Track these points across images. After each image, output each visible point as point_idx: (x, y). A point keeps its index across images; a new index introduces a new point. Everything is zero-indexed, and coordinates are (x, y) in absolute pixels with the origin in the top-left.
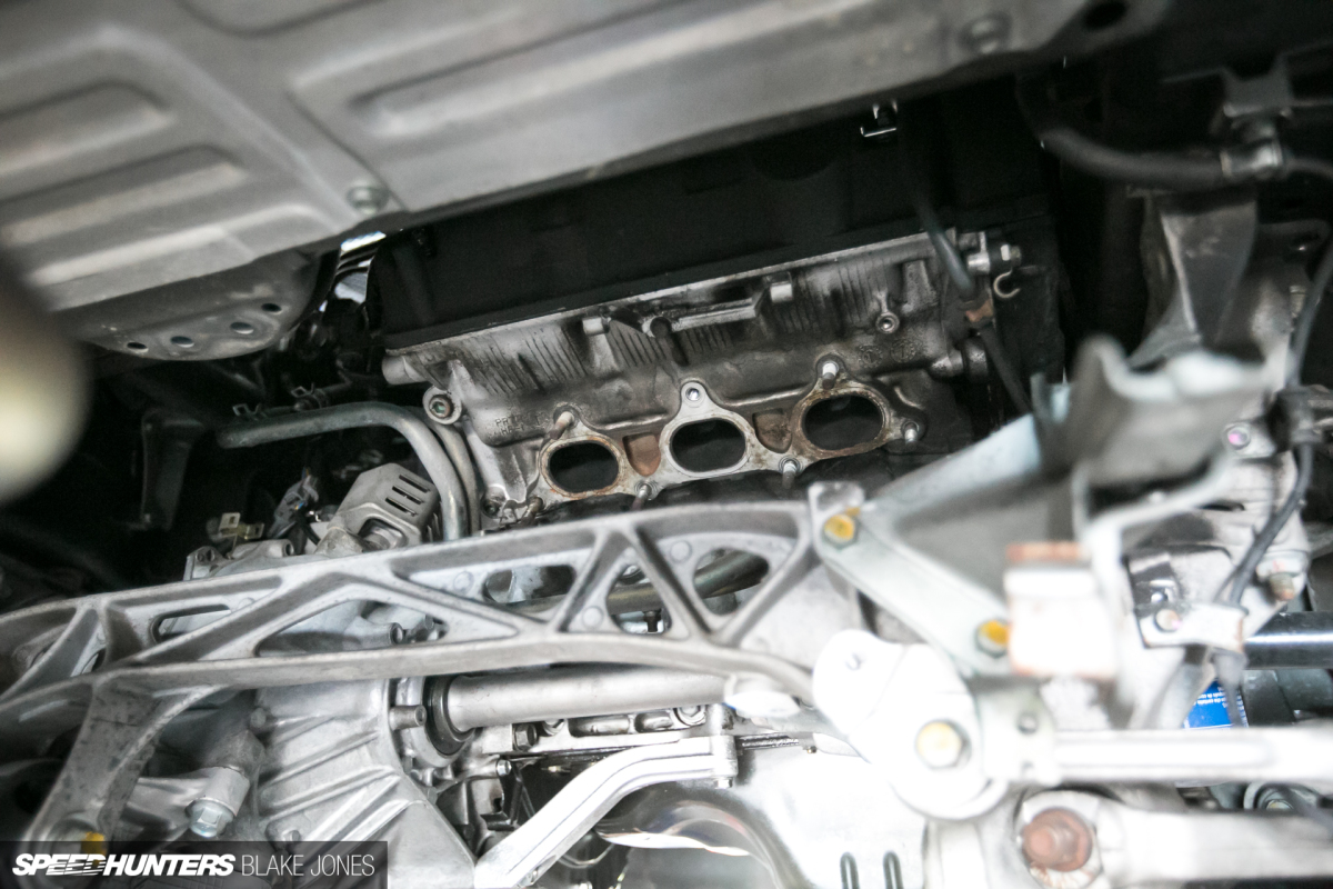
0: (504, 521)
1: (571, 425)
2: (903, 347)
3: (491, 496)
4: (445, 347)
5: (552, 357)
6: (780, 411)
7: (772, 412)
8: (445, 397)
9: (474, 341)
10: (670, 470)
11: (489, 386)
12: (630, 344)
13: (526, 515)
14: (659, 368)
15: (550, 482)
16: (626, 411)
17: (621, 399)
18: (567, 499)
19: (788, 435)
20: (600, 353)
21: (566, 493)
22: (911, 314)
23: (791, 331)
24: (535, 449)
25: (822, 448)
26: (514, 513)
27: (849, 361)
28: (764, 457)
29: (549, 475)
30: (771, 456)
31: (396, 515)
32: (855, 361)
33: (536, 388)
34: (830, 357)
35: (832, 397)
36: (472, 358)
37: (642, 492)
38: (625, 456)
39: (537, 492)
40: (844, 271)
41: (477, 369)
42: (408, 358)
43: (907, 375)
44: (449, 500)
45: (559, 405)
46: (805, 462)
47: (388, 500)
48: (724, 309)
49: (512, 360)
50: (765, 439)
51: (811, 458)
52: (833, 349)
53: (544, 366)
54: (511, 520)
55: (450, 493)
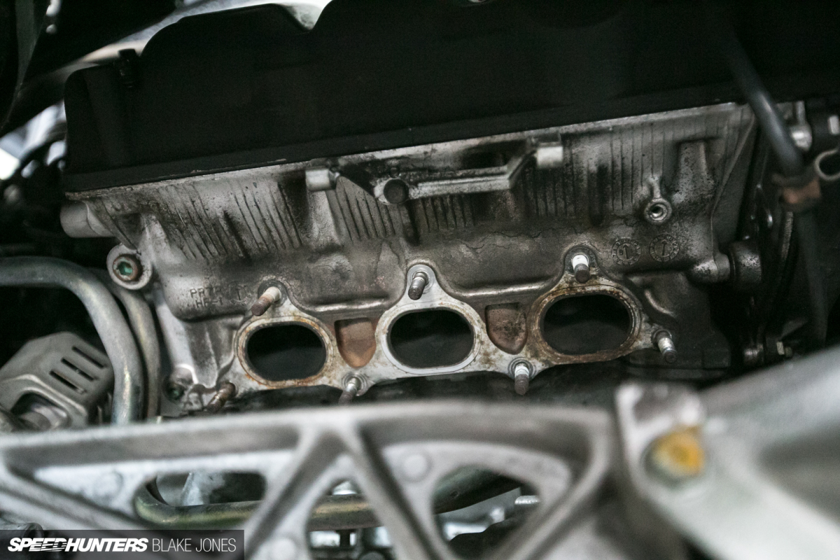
0: (188, 407)
1: (276, 303)
2: (665, 243)
3: (176, 377)
4: (137, 194)
5: (264, 220)
6: (515, 306)
7: (506, 306)
8: (133, 257)
9: (172, 190)
10: (384, 364)
11: (186, 248)
12: (356, 211)
13: (214, 402)
14: (385, 245)
15: (246, 366)
16: (341, 292)
17: (338, 277)
18: (264, 387)
19: (522, 335)
20: (319, 221)
21: (262, 381)
22: (682, 204)
23: (542, 212)
24: (233, 328)
25: (560, 351)
26: (200, 399)
27: (602, 254)
28: (493, 357)
29: (245, 358)
30: (501, 356)
31: (60, 390)
32: (608, 256)
33: (241, 255)
34: (581, 249)
35: (578, 293)
36: (169, 212)
37: (350, 386)
38: (335, 343)
39: (230, 377)
40: (617, 144)
41: (175, 226)
42: (92, 205)
43: (663, 277)
44: (123, 376)
45: (265, 279)
46: (539, 366)
47: (53, 373)
48: (473, 176)
49: (217, 218)
50: (496, 336)
51: (545, 362)
52: (585, 239)
53: (254, 230)
54: (196, 406)
55: (126, 369)
